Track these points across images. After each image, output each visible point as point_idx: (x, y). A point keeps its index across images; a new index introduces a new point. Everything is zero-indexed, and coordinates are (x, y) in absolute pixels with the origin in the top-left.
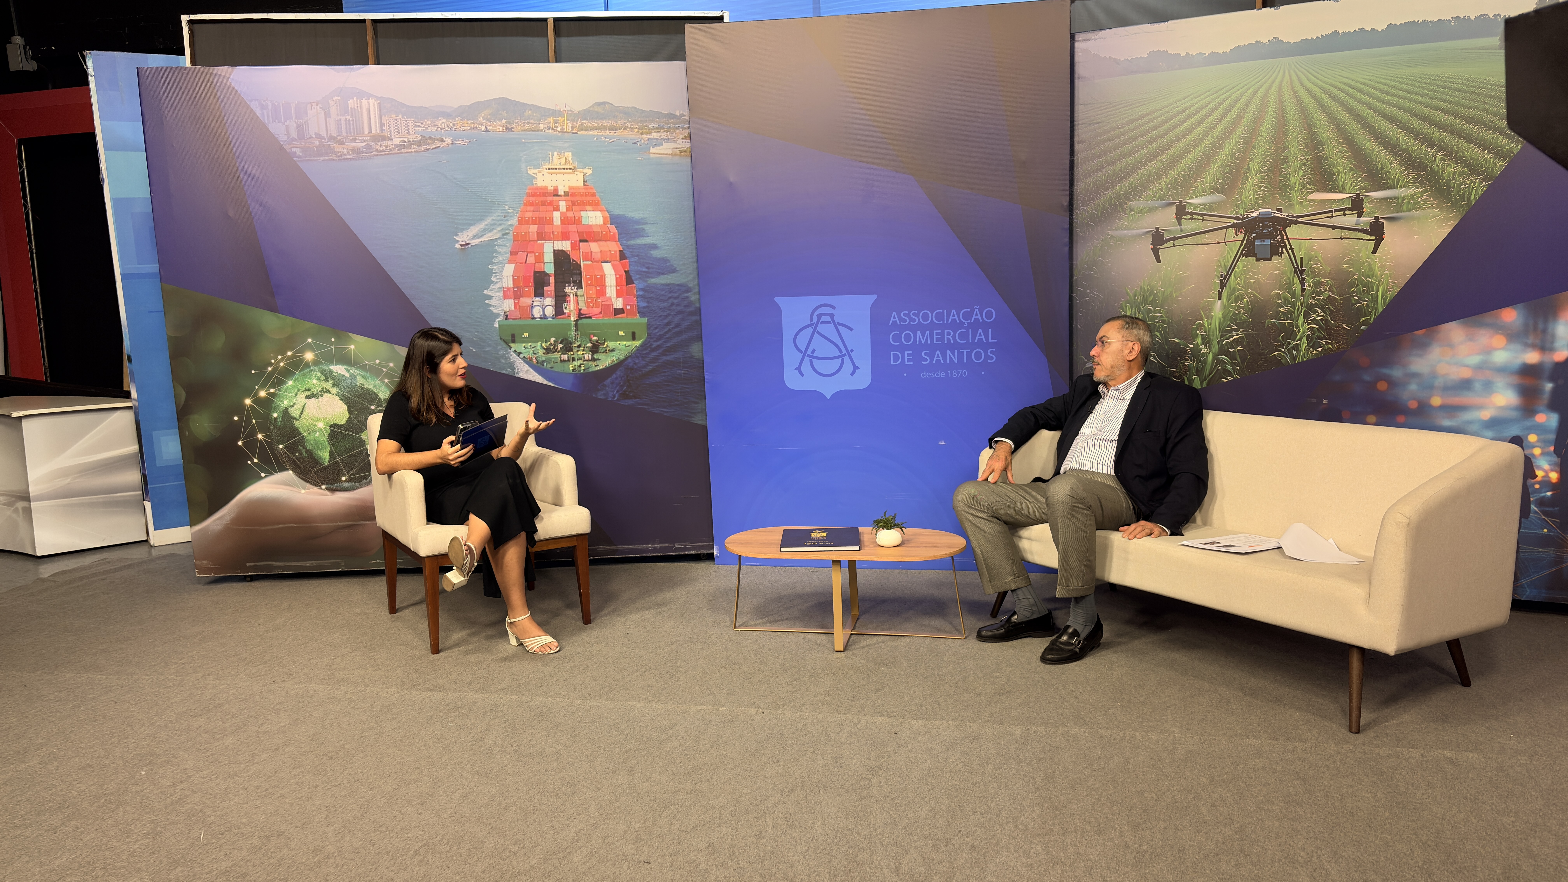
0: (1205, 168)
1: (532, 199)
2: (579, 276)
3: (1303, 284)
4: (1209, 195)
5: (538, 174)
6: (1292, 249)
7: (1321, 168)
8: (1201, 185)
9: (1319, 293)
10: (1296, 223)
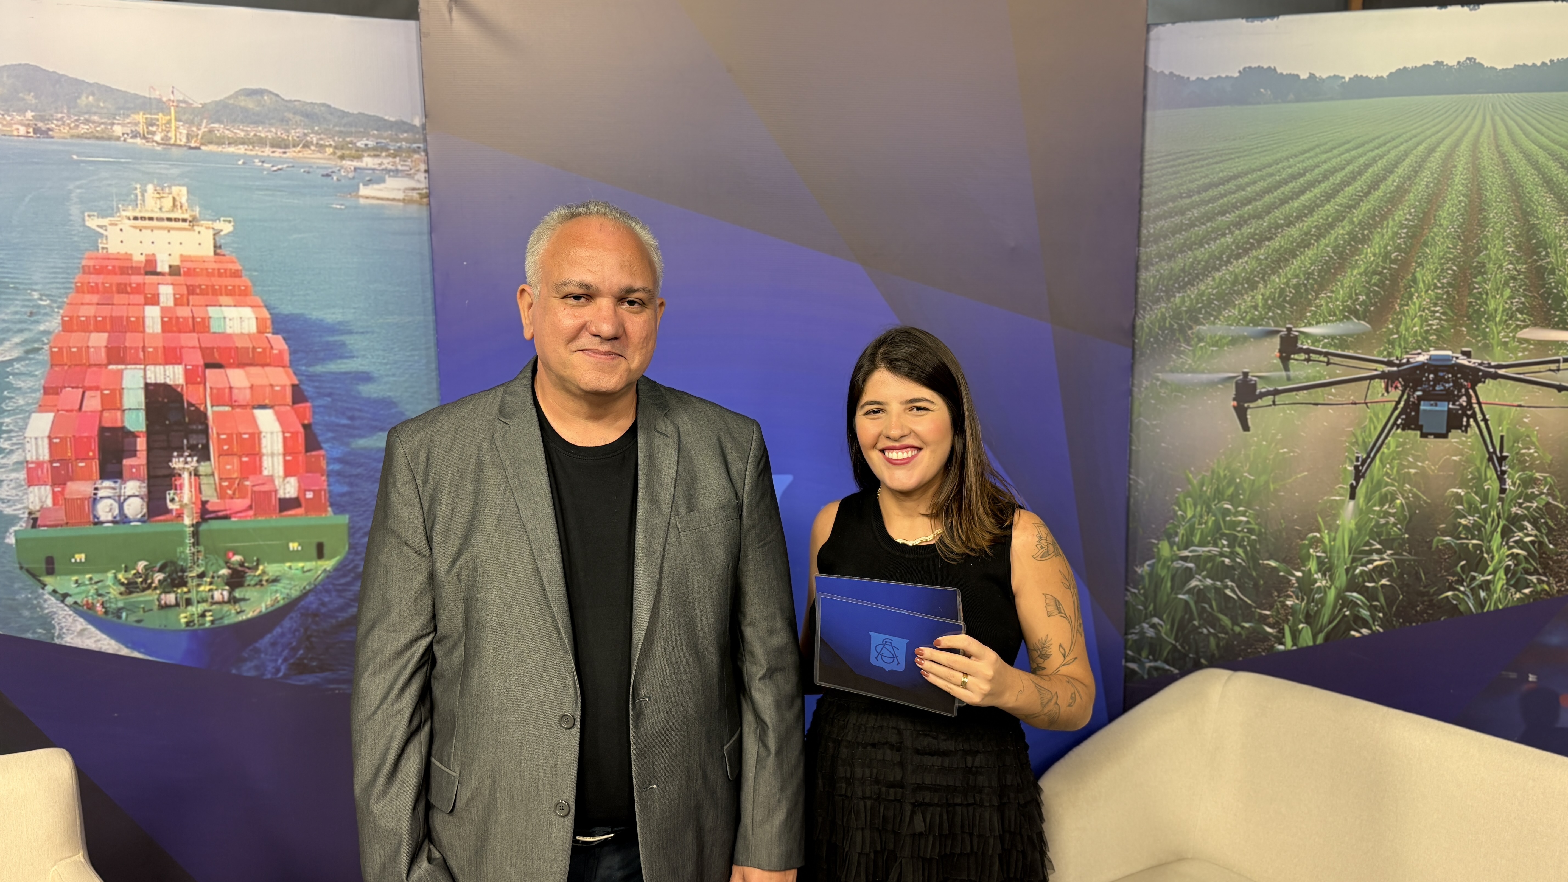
0: (1335, 274)
1: (94, 279)
2: (204, 436)
3: (1502, 481)
4: (1341, 320)
5: (109, 228)
6: (1485, 420)
7: (1543, 286)
8: (1327, 303)
9: (1530, 498)
10: (1496, 376)
